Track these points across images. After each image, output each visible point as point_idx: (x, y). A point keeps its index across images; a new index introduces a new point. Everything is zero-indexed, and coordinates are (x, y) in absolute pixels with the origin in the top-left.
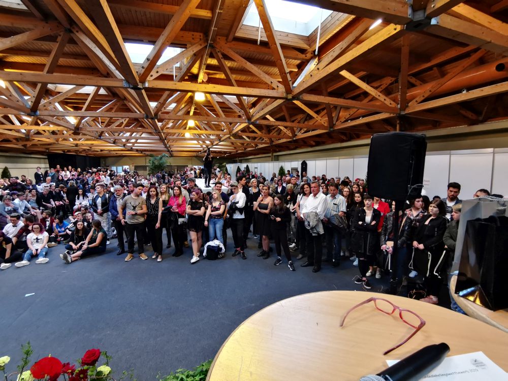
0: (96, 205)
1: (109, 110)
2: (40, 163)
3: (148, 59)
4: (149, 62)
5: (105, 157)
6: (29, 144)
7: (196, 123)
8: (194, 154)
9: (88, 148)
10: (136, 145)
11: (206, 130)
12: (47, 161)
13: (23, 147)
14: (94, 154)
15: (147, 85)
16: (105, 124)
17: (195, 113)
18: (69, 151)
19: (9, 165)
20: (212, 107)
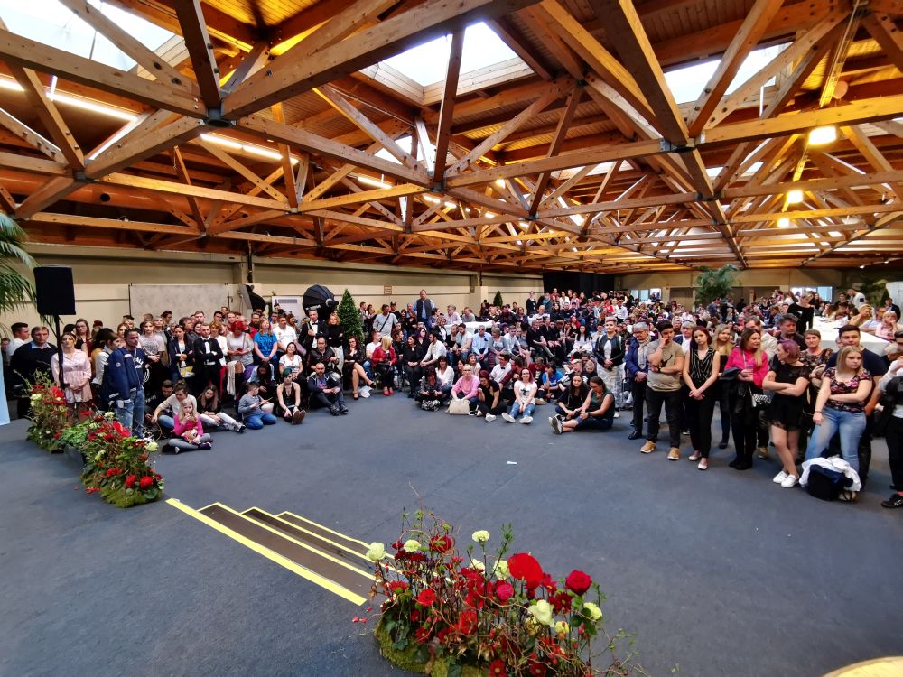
0: (602, 352)
1: (634, 195)
2: (534, 286)
3: (707, 91)
4: (710, 94)
5: (622, 275)
6: (524, 259)
7: (806, 196)
8: (798, 262)
9: (598, 261)
10: (676, 251)
11: (832, 206)
12: (542, 282)
13: (517, 265)
14: (605, 271)
15: (703, 139)
16: (626, 220)
17: (805, 175)
18: (570, 267)
19: (501, 289)
20: (857, 151)
